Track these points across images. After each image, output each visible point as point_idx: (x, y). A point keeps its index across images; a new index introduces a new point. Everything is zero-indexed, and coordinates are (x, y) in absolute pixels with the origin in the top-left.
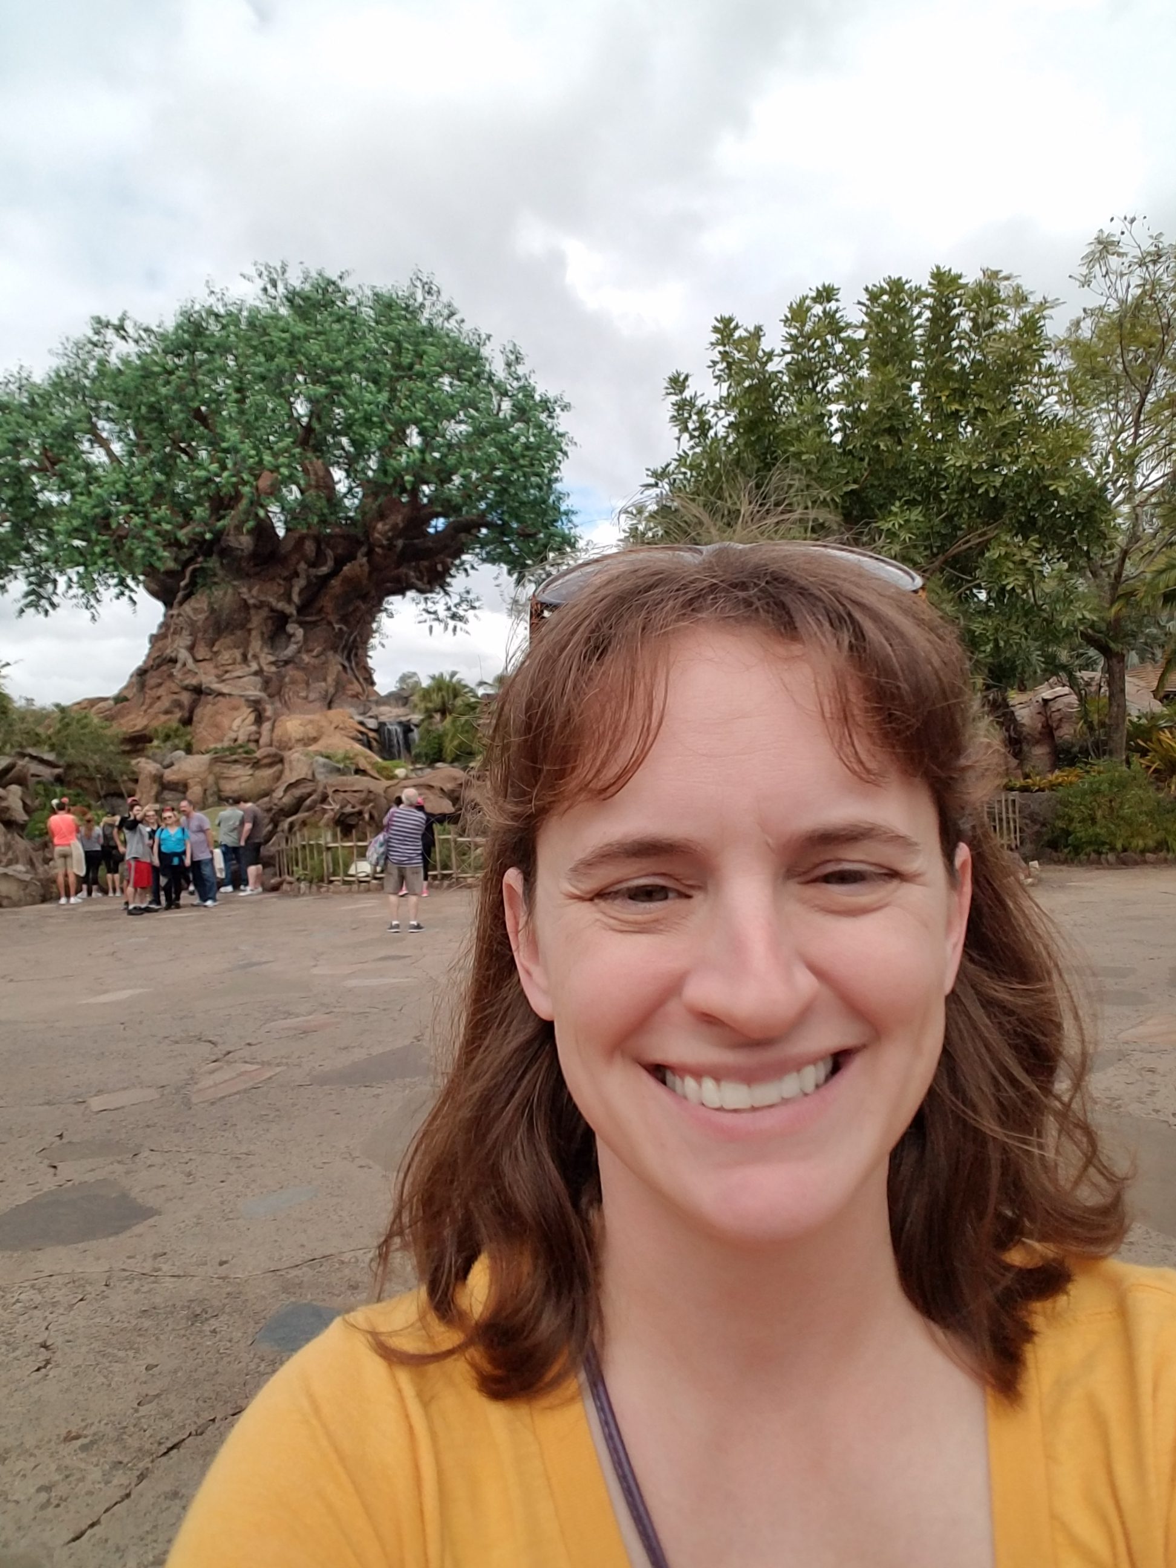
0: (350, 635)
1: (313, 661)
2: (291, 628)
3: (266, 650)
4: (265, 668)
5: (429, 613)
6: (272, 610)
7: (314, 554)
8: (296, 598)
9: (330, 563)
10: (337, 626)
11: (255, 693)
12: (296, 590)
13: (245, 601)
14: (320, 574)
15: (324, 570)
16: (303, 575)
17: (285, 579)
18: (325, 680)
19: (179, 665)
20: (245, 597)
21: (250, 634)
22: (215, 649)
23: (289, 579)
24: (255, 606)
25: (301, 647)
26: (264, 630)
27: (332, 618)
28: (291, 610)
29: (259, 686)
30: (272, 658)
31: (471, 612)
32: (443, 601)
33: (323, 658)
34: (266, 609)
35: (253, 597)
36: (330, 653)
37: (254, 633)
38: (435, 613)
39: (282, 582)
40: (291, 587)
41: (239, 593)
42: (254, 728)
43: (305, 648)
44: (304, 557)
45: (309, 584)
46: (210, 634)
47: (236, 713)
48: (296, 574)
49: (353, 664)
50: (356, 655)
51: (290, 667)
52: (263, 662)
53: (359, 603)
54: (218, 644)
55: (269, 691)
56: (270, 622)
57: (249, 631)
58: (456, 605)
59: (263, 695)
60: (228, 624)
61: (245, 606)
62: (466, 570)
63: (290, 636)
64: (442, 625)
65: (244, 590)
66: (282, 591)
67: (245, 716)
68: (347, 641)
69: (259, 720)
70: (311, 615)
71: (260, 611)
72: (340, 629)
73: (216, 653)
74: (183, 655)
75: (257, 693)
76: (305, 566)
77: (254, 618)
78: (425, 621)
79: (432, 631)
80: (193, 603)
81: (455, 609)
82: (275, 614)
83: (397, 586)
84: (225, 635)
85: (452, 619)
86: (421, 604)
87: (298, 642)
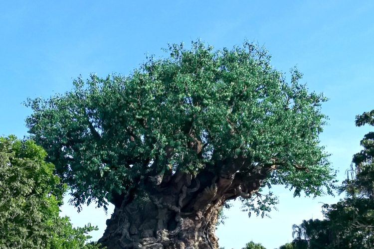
1: (187, 235)
2: (178, 218)
5: (249, 205)
6: (169, 210)
7: (190, 182)
8: (181, 204)
9: (199, 185)
12: (181, 199)
13: (156, 205)
14: (192, 191)
15: (196, 189)
16: (185, 192)
17: (176, 194)
19: (123, 237)
20: (156, 203)
21: (157, 222)
23: (178, 195)
24: (161, 208)
25: (182, 228)
27: (198, 213)
28: (178, 210)
31: (272, 206)
32: (256, 200)
33: (193, 233)
34: (166, 209)
35: (162, 204)
37: (159, 221)
38: (252, 205)
39: (174, 196)
40: (179, 198)
41: (153, 201)
44: (185, 184)
45: (187, 195)
46: (138, 221)
53: (211, 205)
54: (141, 226)
56: (167, 216)
57: (157, 220)
58: (265, 201)
60: (147, 216)
61: (156, 207)
62: (269, 185)
64: (256, 212)
65: (157, 200)
66: (174, 200)
71: (163, 210)
74: (124, 232)
76: (186, 188)
77: (160, 214)
78: (247, 210)
79: (250, 216)
80: (130, 205)
81: (263, 203)
82: (170, 212)
83: (231, 195)
84: (145, 221)
85: (261, 209)
86: (244, 202)
87: (181, 226)
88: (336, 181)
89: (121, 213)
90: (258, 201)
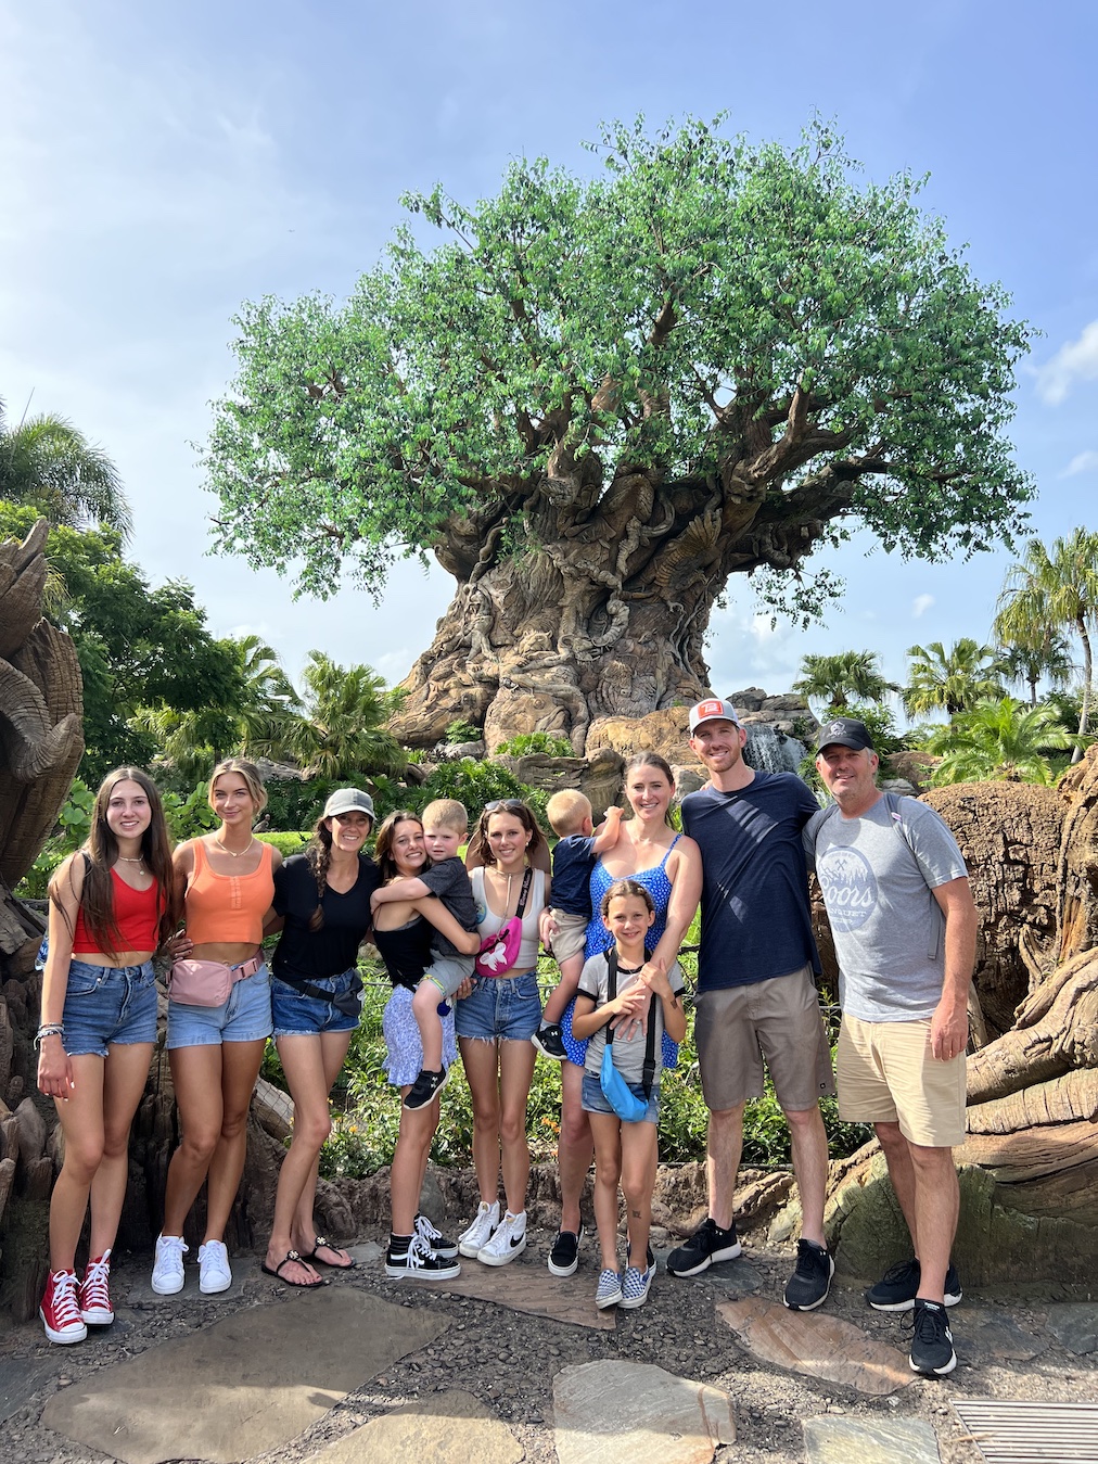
0: (685, 618)
1: (638, 649)
2: (612, 606)
3: (580, 634)
4: (579, 656)
5: (773, 602)
6: (592, 583)
7: (650, 507)
8: (622, 565)
9: (670, 518)
10: (672, 605)
11: (566, 687)
12: (623, 555)
13: (558, 569)
14: (655, 533)
15: (663, 529)
16: (633, 535)
17: (611, 541)
18: (654, 674)
19: (472, 652)
20: (559, 564)
21: (561, 613)
22: (515, 632)
23: (615, 543)
24: (570, 576)
25: (625, 630)
26: (580, 609)
27: (667, 594)
28: (614, 581)
29: (570, 678)
30: (587, 644)
32: (791, 586)
33: (652, 644)
34: (585, 580)
35: (569, 564)
36: (661, 641)
37: (566, 612)
38: (782, 600)
39: (606, 545)
40: (618, 551)
41: (551, 560)
42: (562, 732)
43: (630, 630)
44: (637, 512)
45: (641, 547)
46: (512, 614)
47: (541, 713)
48: (626, 535)
49: (686, 657)
50: (689, 646)
51: (608, 655)
52: (577, 648)
53: (700, 575)
54: (521, 624)
55: (584, 685)
56: (587, 598)
57: (562, 607)
58: (809, 592)
59: (575, 690)
60: (535, 600)
61: (558, 577)
62: (834, 539)
63: (613, 616)
64: (789, 617)
65: (558, 556)
66: (605, 557)
67: (552, 716)
68: (681, 627)
69: (569, 723)
70: (640, 590)
71: (578, 584)
72: (675, 608)
73: (518, 638)
74: (479, 639)
75: (569, 686)
76: (637, 524)
77: (568, 593)
78: (767, 613)
79: (773, 626)
80: (494, 575)
81: (805, 598)
82: (594, 587)
83: (746, 557)
84: (530, 614)
85: (804, 607)
86: (764, 593)
87: (621, 624)
88: (1026, 515)
89: (470, 593)
90: (796, 590)
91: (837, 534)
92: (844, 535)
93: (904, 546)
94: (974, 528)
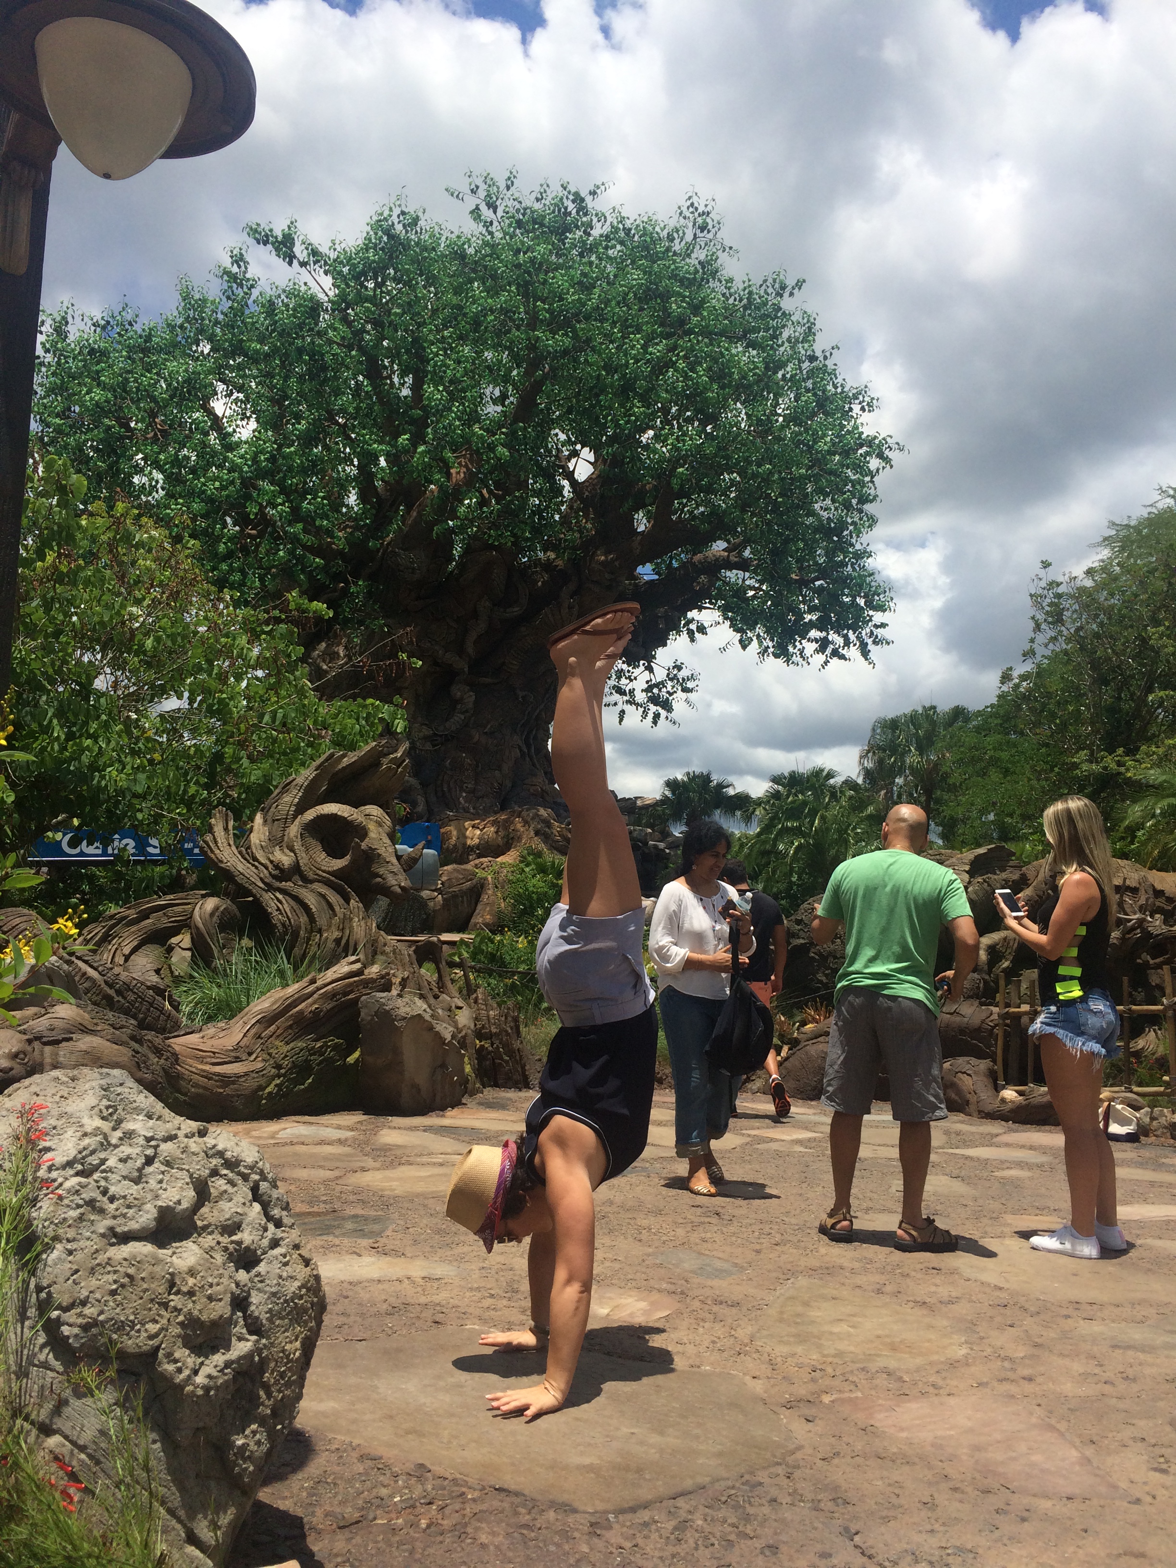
0: (534, 709)
1: (484, 740)
2: (457, 691)
3: (420, 719)
4: (418, 744)
6: (436, 663)
7: (503, 587)
8: (470, 649)
9: (524, 601)
10: (521, 694)
12: (473, 636)
14: (507, 616)
15: (516, 610)
16: (484, 616)
17: (458, 620)
18: (499, 768)
23: (463, 623)
25: (470, 718)
26: (421, 691)
27: (516, 682)
28: (462, 665)
30: (426, 731)
32: (643, 678)
33: (498, 736)
36: (508, 732)
38: (632, 692)
39: (454, 624)
40: (466, 631)
43: (476, 718)
44: (488, 591)
45: (491, 629)
48: (475, 615)
49: (532, 750)
50: (535, 738)
51: (450, 745)
52: (416, 735)
55: (422, 776)
56: (429, 680)
58: (660, 685)
59: (413, 781)
62: (691, 634)
63: (457, 702)
66: (452, 637)
68: (529, 717)
70: (487, 674)
72: (524, 698)
76: (488, 604)
78: (615, 704)
79: (621, 720)
81: (655, 691)
82: (438, 669)
85: (654, 700)
87: (467, 711)
88: (883, 625)
90: (647, 682)
91: (693, 627)
92: (702, 629)
93: (760, 643)
94: (833, 636)
